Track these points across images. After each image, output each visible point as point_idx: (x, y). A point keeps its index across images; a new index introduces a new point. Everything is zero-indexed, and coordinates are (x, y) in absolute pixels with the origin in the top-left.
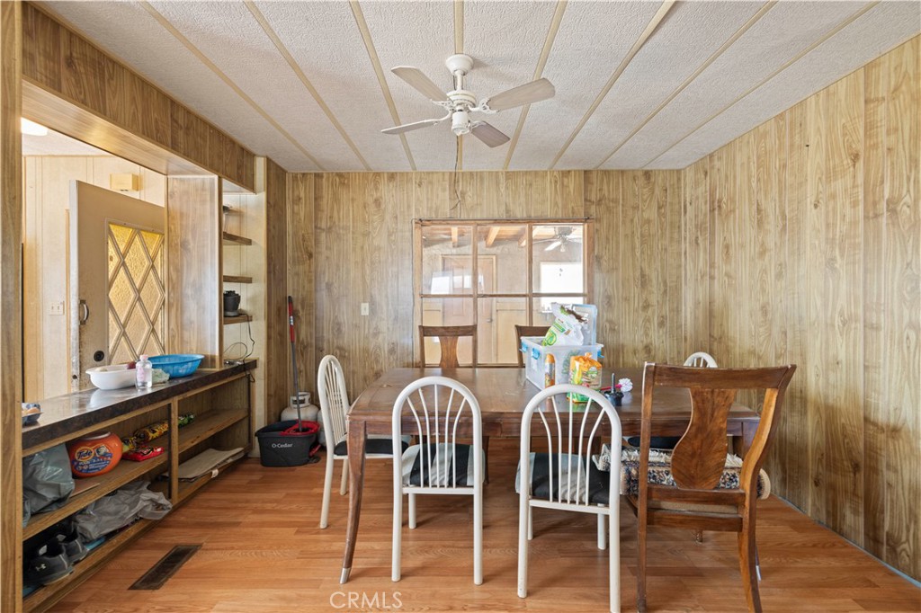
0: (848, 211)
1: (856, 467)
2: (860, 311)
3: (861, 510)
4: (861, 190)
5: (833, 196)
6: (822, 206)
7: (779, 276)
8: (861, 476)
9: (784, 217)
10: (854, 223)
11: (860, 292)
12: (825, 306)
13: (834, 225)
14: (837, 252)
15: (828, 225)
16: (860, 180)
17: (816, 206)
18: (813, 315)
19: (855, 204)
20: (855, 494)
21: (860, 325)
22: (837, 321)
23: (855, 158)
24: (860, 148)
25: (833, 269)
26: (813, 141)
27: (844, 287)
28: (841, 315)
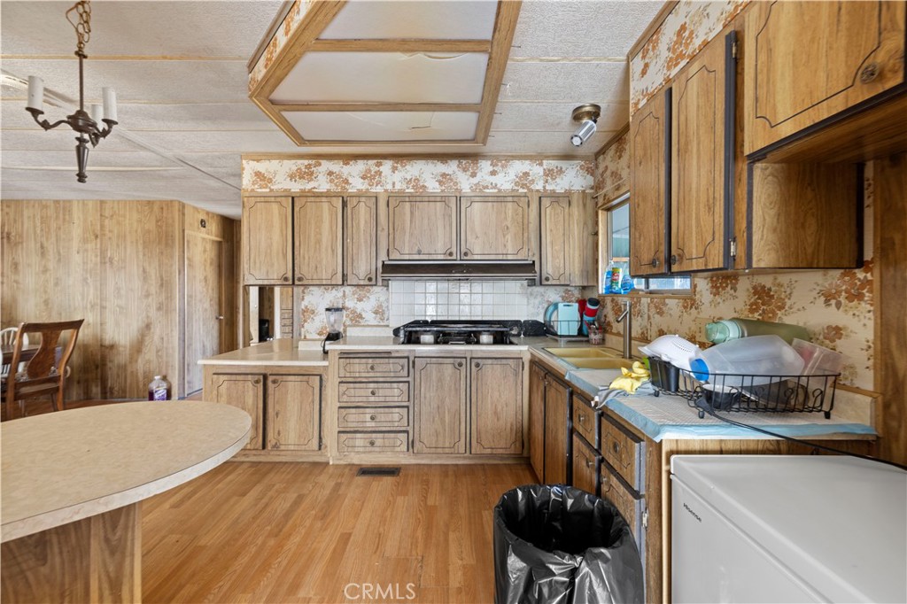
0: (93, 258)
1: (97, 367)
2: (99, 301)
3: (99, 384)
4: (99, 251)
5: (86, 250)
6: (81, 253)
7: (56, 284)
8: (99, 370)
9: (59, 254)
10: (96, 264)
11: (99, 293)
12: (83, 299)
13: (87, 263)
14: (88, 276)
15: (84, 263)
16: (98, 246)
17: (78, 253)
18: (77, 304)
19: (96, 256)
20: (97, 379)
21: (99, 307)
22: (89, 306)
23: (97, 237)
24: (99, 233)
25: (87, 283)
26: (76, 221)
27: (92, 291)
28: (91, 303)
